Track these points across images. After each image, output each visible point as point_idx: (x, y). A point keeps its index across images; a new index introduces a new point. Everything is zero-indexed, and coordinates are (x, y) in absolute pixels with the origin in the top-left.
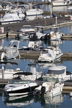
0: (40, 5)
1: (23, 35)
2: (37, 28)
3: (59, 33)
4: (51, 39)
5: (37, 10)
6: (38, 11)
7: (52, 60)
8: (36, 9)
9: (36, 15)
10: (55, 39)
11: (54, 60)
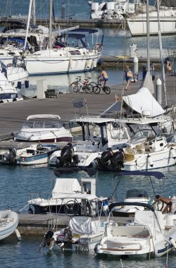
0: (86, 33)
1: (31, 155)
2: (80, 124)
3: (165, 144)
4: (123, 166)
5: (72, 53)
6: (76, 57)
7: (152, 250)
8: (68, 49)
9: (68, 73)
10: (144, 168)
11: (159, 251)
